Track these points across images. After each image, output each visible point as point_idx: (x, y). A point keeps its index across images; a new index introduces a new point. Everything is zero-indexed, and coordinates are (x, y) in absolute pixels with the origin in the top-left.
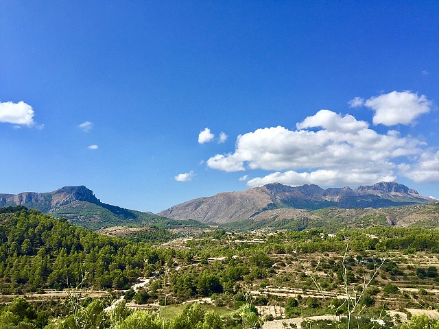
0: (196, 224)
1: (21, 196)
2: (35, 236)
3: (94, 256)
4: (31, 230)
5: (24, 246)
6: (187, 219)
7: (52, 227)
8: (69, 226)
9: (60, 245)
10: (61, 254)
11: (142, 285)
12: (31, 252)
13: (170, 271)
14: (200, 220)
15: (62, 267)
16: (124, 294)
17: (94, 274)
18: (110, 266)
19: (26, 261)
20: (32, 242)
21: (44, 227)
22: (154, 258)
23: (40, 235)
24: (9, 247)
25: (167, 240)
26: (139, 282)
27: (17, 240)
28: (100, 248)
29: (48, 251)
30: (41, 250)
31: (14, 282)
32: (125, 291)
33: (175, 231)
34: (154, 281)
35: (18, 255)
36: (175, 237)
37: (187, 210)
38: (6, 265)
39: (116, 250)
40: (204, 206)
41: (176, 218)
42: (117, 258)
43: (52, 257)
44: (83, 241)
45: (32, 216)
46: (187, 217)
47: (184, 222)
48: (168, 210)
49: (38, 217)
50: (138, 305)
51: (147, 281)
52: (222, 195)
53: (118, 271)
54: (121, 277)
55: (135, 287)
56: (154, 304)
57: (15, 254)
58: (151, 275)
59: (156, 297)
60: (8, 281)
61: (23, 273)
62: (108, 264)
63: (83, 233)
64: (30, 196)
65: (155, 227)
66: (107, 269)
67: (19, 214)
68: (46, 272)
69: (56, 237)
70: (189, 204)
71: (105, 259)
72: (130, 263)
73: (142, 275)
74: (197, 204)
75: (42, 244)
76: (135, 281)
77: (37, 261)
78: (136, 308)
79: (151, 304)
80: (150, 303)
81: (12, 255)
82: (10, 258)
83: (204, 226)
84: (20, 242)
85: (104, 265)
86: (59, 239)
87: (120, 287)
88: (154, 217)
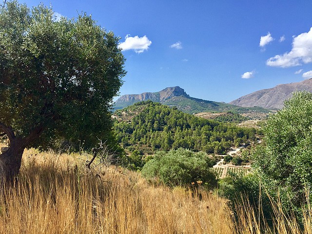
0: (260, 110)
1: (142, 95)
2: (160, 119)
3: (199, 132)
4: (157, 115)
5: (155, 125)
6: (253, 106)
7: (169, 113)
8: (179, 112)
9: (176, 124)
10: (177, 130)
11: (235, 152)
12: (160, 129)
13: (255, 143)
14: (263, 107)
15: (180, 139)
16: (223, 158)
17: (200, 144)
18: (210, 139)
19: (158, 135)
20: (159, 123)
21: (165, 113)
22: (241, 134)
23: (163, 119)
24: (147, 126)
25: (240, 121)
26: (232, 150)
27: (151, 122)
28: (202, 126)
29: (170, 128)
30: (165, 128)
31: (153, 148)
32: (223, 156)
33: (244, 115)
34: (243, 150)
35: (153, 131)
36: (246, 119)
37: (251, 100)
38: (147, 137)
39: (213, 128)
40: (266, 96)
41: (243, 106)
42: (214, 133)
43: (172, 132)
44: (190, 122)
45: (156, 107)
46: (252, 105)
47: (251, 108)
48: (237, 100)
49: (160, 107)
50: (234, 166)
51: (238, 150)
52: (281, 86)
53: (217, 142)
54: (219, 146)
55: (230, 153)
56: (247, 166)
57: (151, 130)
58: (240, 146)
59: (247, 161)
60: (150, 146)
61: (157, 142)
62: (209, 137)
63: (189, 117)
64: (148, 95)
65: (230, 112)
66: (209, 141)
67: (149, 105)
68: (171, 142)
69: (173, 119)
70: (253, 95)
71: (206, 134)
72: (224, 137)
73: (234, 146)
74: (260, 94)
75: (166, 124)
76: (229, 150)
77: (164, 134)
78: (234, 168)
79: (245, 166)
80: (243, 165)
81: (149, 131)
82: (148, 132)
83: (266, 111)
84: (153, 123)
85: (206, 138)
86: (175, 121)
87: (220, 152)
88: (227, 106)
